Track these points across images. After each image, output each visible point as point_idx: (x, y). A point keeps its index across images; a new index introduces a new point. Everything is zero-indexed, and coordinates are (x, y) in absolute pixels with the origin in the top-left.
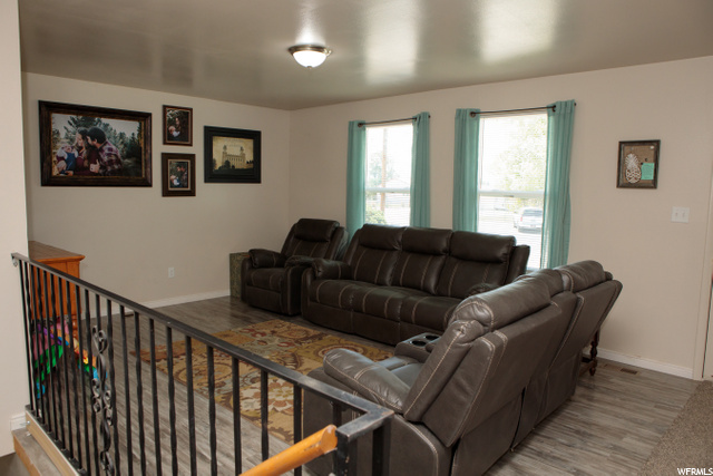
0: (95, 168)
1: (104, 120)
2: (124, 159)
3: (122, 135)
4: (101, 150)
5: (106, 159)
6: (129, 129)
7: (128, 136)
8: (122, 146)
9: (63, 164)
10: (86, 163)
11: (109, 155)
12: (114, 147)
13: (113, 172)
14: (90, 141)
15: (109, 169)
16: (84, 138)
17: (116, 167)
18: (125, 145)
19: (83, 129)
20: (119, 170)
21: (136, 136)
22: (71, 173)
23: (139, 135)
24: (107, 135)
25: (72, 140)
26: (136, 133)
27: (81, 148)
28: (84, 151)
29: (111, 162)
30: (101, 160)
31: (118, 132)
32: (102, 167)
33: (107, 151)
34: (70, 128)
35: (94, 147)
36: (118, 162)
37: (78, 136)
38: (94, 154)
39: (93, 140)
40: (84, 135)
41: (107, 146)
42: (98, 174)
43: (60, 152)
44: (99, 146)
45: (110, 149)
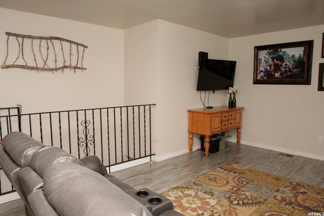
0: (277, 75)
1: (283, 50)
2: (293, 69)
3: (293, 56)
4: (281, 65)
5: (283, 70)
6: (298, 52)
7: (297, 56)
8: (293, 62)
9: (262, 74)
10: (273, 73)
11: (285, 68)
12: (289, 63)
13: (287, 77)
14: (276, 62)
15: (285, 75)
16: (273, 60)
17: (289, 74)
18: (295, 62)
19: (272, 56)
20: (290, 75)
21: (302, 56)
22: (266, 78)
23: (304, 54)
24: (285, 57)
25: (267, 62)
26: (302, 53)
27: (271, 65)
28: (273, 67)
29: (286, 72)
30: (280, 70)
31: (291, 55)
32: (281, 74)
33: (284, 66)
34: (267, 57)
35: (278, 64)
36: (290, 71)
37: (270, 60)
38: (277, 68)
39: (277, 61)
40: (273, 59)
41: (285, 63)
42: (279, 78)
43: (262, 68)
44: (280, 63)
45: (286, 65)
